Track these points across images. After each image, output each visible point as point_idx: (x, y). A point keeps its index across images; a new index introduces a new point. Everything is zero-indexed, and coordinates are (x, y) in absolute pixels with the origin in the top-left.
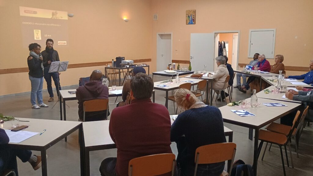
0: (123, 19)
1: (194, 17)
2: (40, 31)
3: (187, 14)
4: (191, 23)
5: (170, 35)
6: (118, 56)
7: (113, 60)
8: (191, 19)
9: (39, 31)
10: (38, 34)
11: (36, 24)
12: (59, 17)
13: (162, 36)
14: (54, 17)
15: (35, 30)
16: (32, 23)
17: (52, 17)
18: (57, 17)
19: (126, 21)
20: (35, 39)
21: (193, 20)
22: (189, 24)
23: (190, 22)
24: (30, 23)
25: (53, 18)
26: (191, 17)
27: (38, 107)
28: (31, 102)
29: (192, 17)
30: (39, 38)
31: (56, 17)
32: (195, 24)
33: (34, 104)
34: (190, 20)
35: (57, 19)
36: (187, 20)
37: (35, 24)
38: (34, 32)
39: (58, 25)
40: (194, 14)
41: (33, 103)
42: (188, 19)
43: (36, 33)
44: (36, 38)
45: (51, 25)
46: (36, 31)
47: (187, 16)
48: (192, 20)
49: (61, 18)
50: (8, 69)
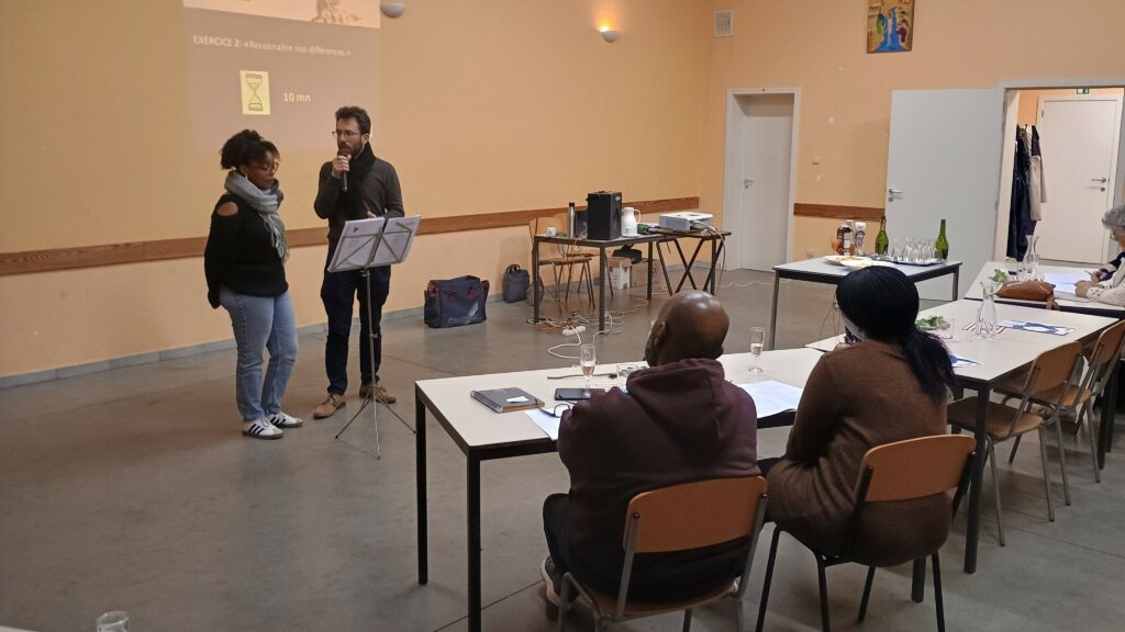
0: (595, 32)
1: (904, 21)
2: (265, 75)
3: (871, 8)
4: (888, 45)
5: (791, 96)
6: (595, 190)
7: (572, 205)
8: (894, 27)
9: (260, 77)
10: (258, 92)
11: (252, 44)
12: (344, 16)
13: (746, 101)
14: (324, 15)
15: (243, 73)
16: (234, 43)
17: (318, 18)
18: (336, 15)
19: (609, 39)
20: (246, 111)
21: (903, 32)
22: (883, 48)
23: (885, 42)
24: (222, 42)
25: (321, 21)
26: (890, 21)
27: (271, 430)
28: (240, 407)
29: (898, 21)
30: (261, 110)
31: (333, 18)
32: (910, 49)
33: (254, 419)
34: (886, 35)
35: (338, 23)
36: (870, 35)
37: (246, 45)
38: (239, 78)
39: (341, 53)
40: (907, 8)
41: (247, 410)
42: (879, 31)
43: (249, 84)
44: (251, 109)
45: (312, 50)
46: (248, 76)
47: (870, 17)
48: (898, 33)
49: (352, 23)
50: (127, 245)
